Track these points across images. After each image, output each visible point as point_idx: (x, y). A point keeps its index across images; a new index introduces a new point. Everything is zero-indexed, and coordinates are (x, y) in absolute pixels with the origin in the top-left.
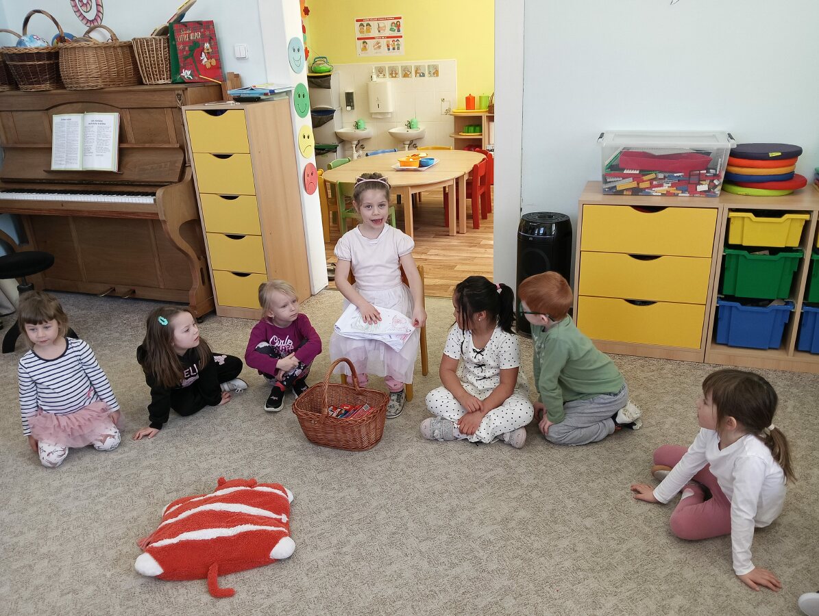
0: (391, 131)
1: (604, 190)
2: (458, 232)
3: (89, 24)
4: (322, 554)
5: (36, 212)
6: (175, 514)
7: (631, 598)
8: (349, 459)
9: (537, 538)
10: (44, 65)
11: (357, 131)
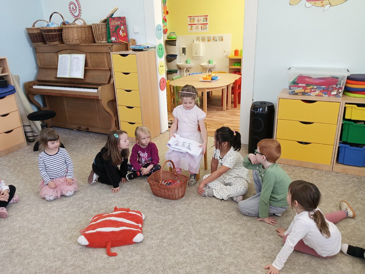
0: (202, 64)
1: (289, 93)
2: (227, 109)
3: (75, 18)
6: (95, 221)
8: (170, 203)
9: (248, 242)
10: (56, 34)
11: (187, 64)
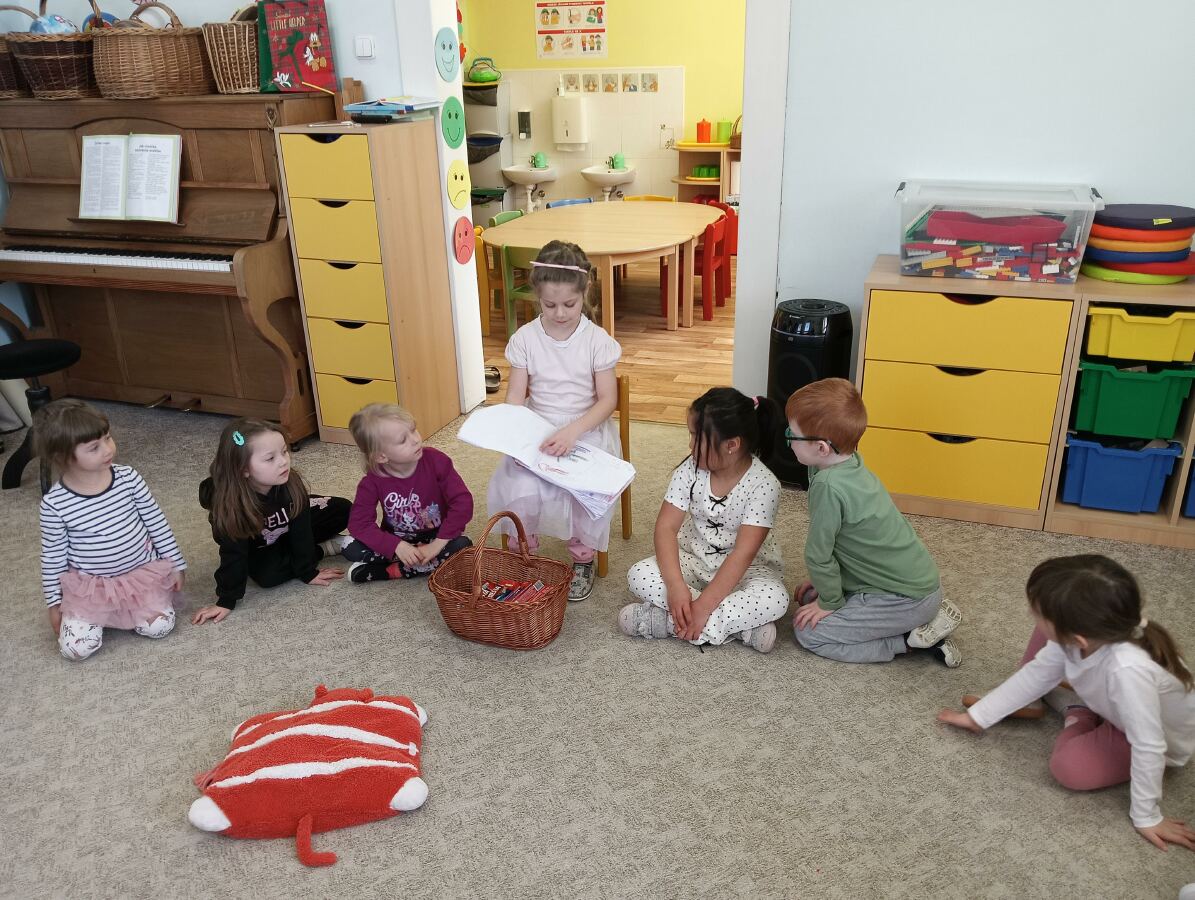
0: (584, 171)
1: (903, 269)
2: (680, 325)
4: (468, 805)
5: (55, 281)
6: (250, 739)
7: (928, 885)
8: (511, 662)
9: (789, 790)
10: (70, 60)
11: (535, 171)
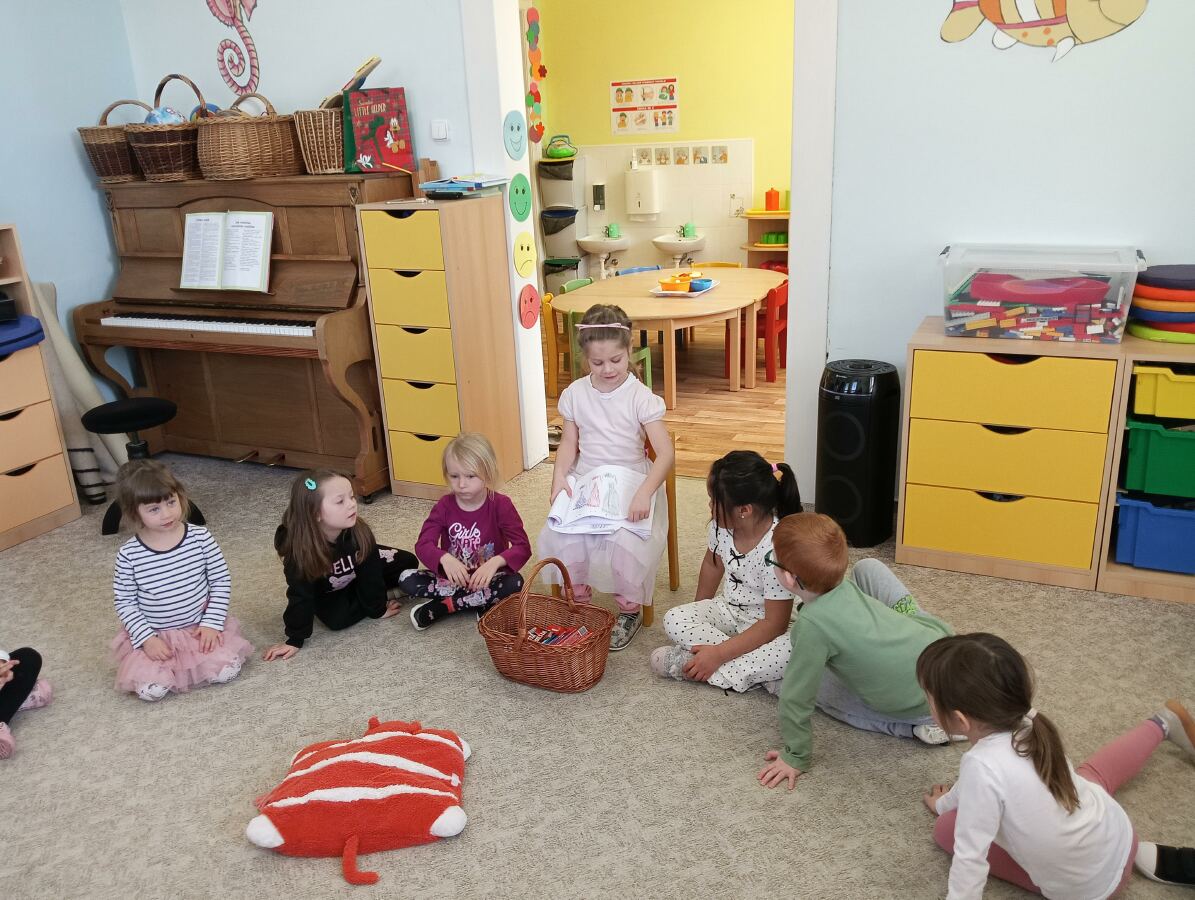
0: (656, 240)
1: (947, 330)
2: (742, 387)
3: (239, 92)
5: (157, 345)
6: (306, 764)
8: (554, 704)
9: (815, 834)
10: (178, 147)
11: (608, 240)
